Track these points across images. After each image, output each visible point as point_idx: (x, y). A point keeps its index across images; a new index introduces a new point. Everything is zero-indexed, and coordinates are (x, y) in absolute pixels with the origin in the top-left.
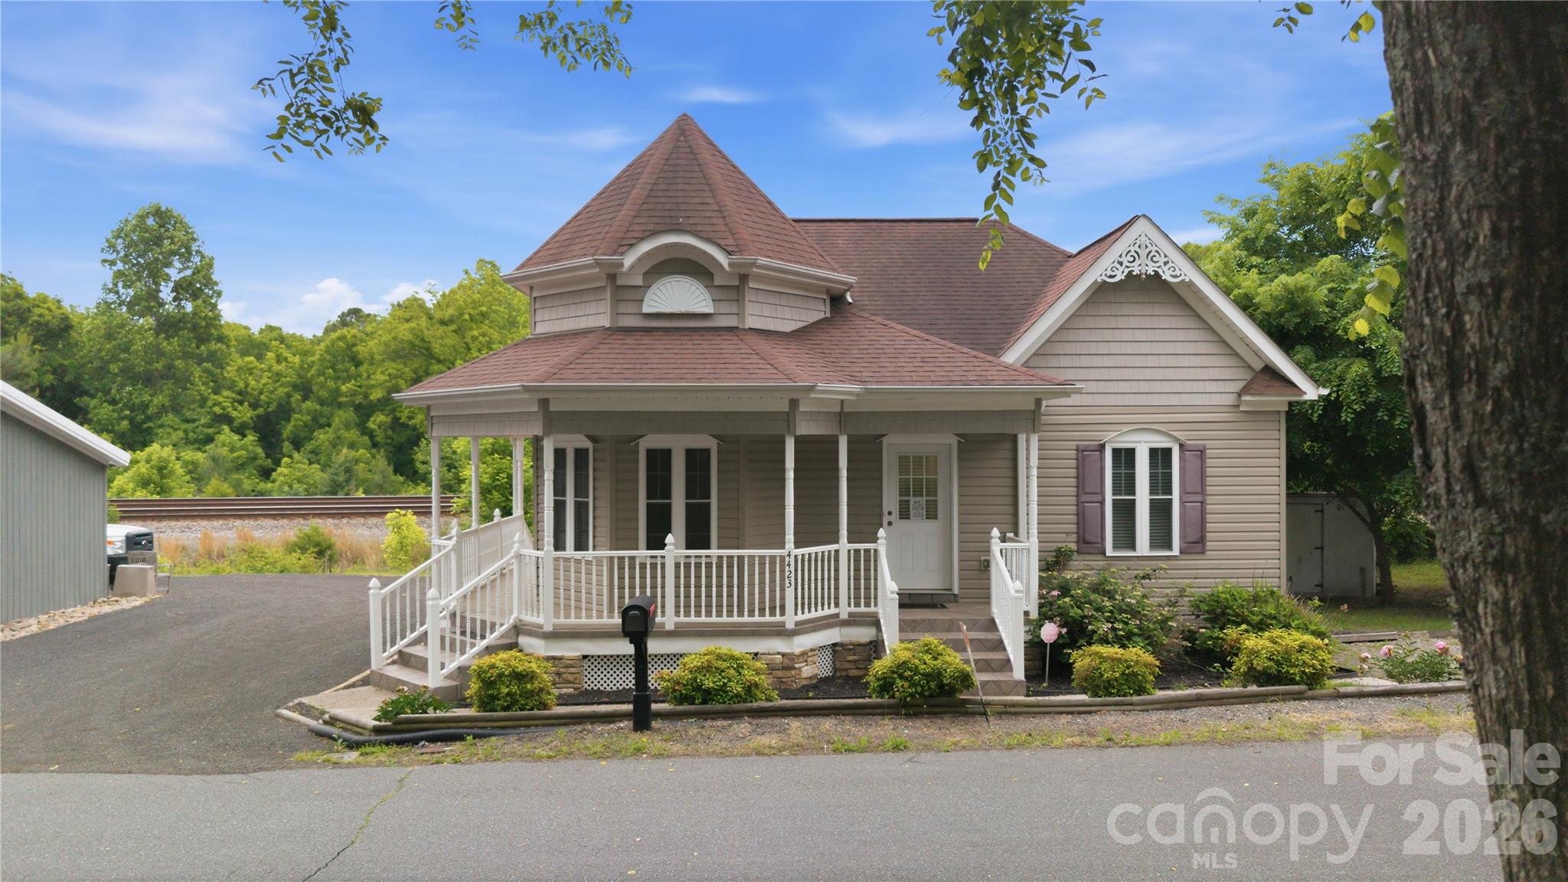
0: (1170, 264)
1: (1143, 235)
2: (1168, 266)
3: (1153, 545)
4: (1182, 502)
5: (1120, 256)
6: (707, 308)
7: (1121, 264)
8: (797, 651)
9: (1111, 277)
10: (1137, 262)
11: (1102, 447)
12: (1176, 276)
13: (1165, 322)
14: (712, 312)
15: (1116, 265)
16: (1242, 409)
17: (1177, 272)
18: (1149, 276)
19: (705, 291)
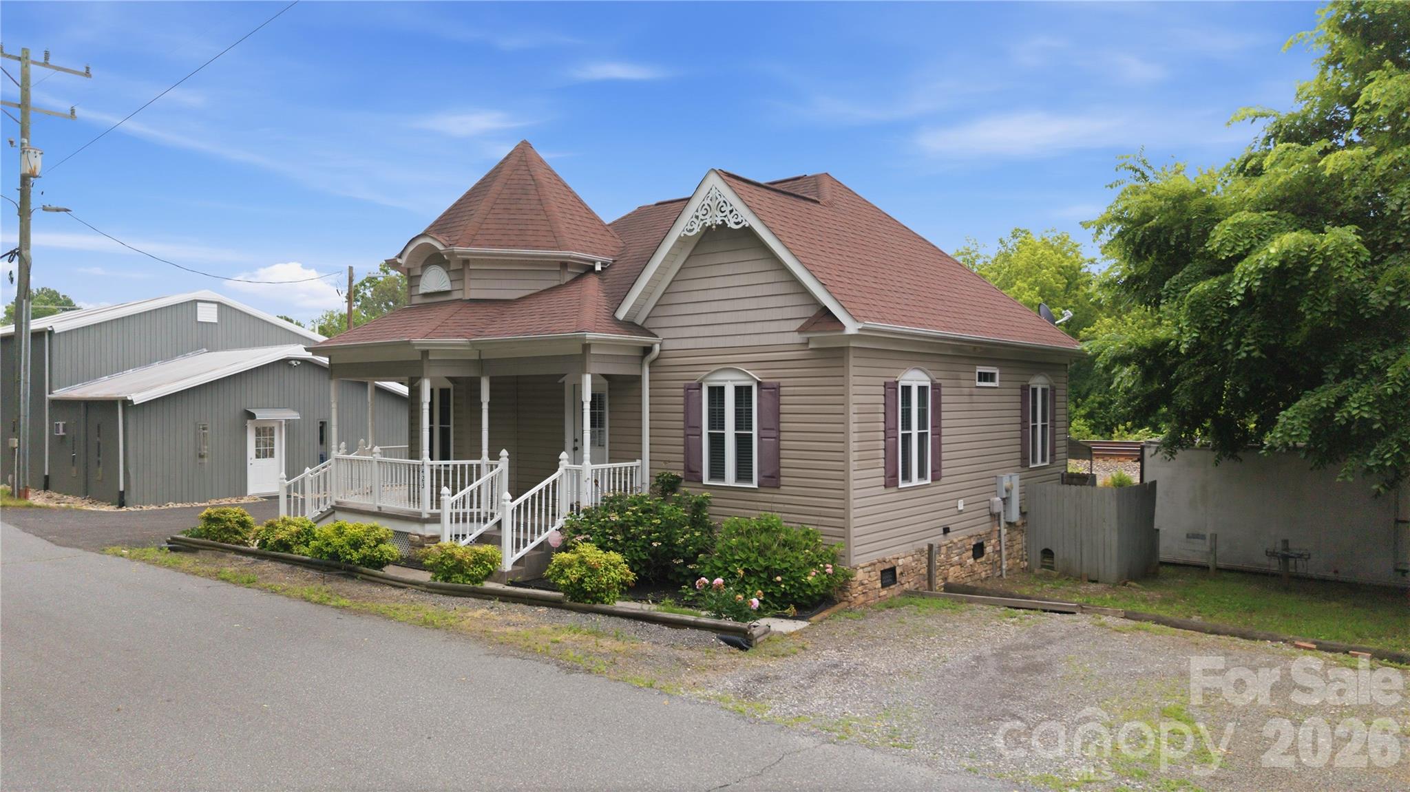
0: (734, 212)
1: (714, 188)
2: (733, 214)
3: (739, 478)
4: (760, 438)
5: (697, 211)
6: (446, 286)
7: (697, 217)
8: (428, 534)
9: (691, 231)
10: (709, 214)
11: (700, 387)
12: (737, 223)
13: (747, 267)
14: (449, 289)
15: (694, 219)
16: (811, 346)
17: (739, 220)
18: (718, 226)
19: (445, 274)
